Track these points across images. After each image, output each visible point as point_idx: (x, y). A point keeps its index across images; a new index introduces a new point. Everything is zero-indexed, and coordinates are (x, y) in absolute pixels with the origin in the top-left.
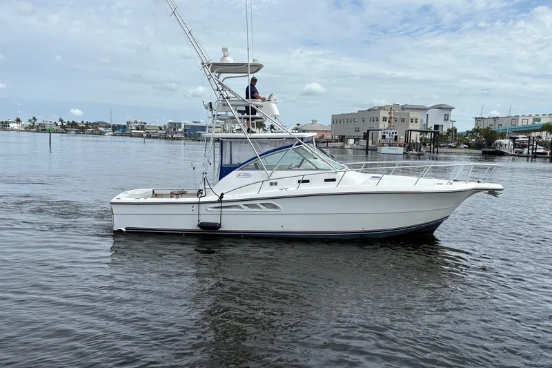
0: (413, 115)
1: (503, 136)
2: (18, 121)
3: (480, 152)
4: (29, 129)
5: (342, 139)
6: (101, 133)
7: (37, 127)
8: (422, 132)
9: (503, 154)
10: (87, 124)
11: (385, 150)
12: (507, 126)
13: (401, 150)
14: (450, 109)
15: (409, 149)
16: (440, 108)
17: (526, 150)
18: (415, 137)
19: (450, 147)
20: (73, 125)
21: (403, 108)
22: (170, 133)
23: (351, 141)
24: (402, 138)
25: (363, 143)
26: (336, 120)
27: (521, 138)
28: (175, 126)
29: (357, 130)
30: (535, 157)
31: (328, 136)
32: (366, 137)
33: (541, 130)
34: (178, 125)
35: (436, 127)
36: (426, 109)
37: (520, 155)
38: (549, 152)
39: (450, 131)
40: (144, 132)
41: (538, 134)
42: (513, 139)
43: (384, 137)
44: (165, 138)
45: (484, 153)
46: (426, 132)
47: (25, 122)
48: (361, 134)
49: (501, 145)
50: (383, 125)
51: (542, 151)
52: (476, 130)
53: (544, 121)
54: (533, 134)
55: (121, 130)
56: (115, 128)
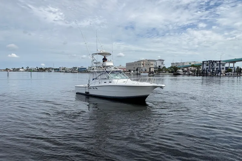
0: (152, 63)
1: (179, 69)
2: (23, 68)
3: (173, 74)
4: (26, 71)
5: (130, 71)
6: (51, 71)
7: (28, 70)
8: (155, 68)
9: (180, 74)
10: (46, 68)
11: (142, 74)
12: (181, 65)
13: (147, 74)
14: (163, 60)
15: (150, 73)
16: (160, 60)
17: (186, 73)
18: (152, 70)
19: (163, 72)
20: (41, 69)
21: (148, 61)
22: (73, 71)
23: (132, 72)
24: (148, 70)
25: (136, 72)
26: (128, 65)
27: (185, 69)
28: (75, 68)
29: (134, 68)
30: (189, 75)
31: (125, 70)
32: (137, 70)
33: (191, 66)
34: (76, 68)
35: (159, 66)
36: (156, 61)
37: (185, 74)
38: (193, 73)
39: (163, 67)
40: (65, 71)
41: (190, 68)
42: (183, 69)
43: (142, 70)
44: (72, 72)
45: (174, 74)
46: (156, 68)
47: (25, 68)
48: (135, 69)
49: (179, 72)
50: (142, 66)
51: (191, 73)
52: (172, 67)
53: (192, 64)
55: (57, 70)
56: (55, 69)
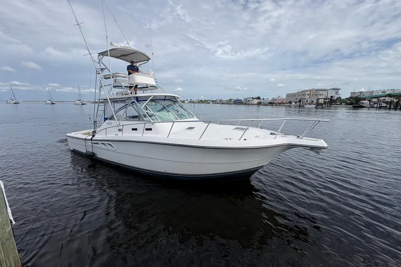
0: (321, 92)
1: (364, 99)
2: (187, 100)
3: (352, 106)
4: (190, 102)
5: (290, 102)
6: (209, 103)
7: (191, 102)
8: (324, 99)
9: (363, 107)
10: (205, 101)
11: (307, 106)
12: (367, 95)
13: (314, 106)
14: (339, 89)
15: (318, 105)
16: (334, 89)
17: (376, 105)
18: (321, 101)
19: (337, 105)
20: (202, 101)
21: (317, 90)
22: (229, 102)
23: (294, 103)
24: (315, 102)
25: (298, 104)
26: (288, 96)
27: (374, 100)
28: (231, 100)
29: (296, 99)
30: (381, 108)
31: (284, 101)
32: (300, 101)
33: (386, 96)
34: (232, 100)
35: (331, 97)
36: (327, 90)
37: (372, 107)
38: (388, 106)
39: (338, 98)
40: (222, 102)
41: (384, 98)
42: (370, 101)
43: (307, 101)
44: (228, 104)
45: (354, 107)
46: (326, 99)
47: (189, 101)
48: (298, 100)
49: (363, 103)
50: (307, 97)
51: (385, 105)
52: (351, 98)
53: (388, 92)
54: (381, 98)
55: (214, 102)
56: (213, 101)
